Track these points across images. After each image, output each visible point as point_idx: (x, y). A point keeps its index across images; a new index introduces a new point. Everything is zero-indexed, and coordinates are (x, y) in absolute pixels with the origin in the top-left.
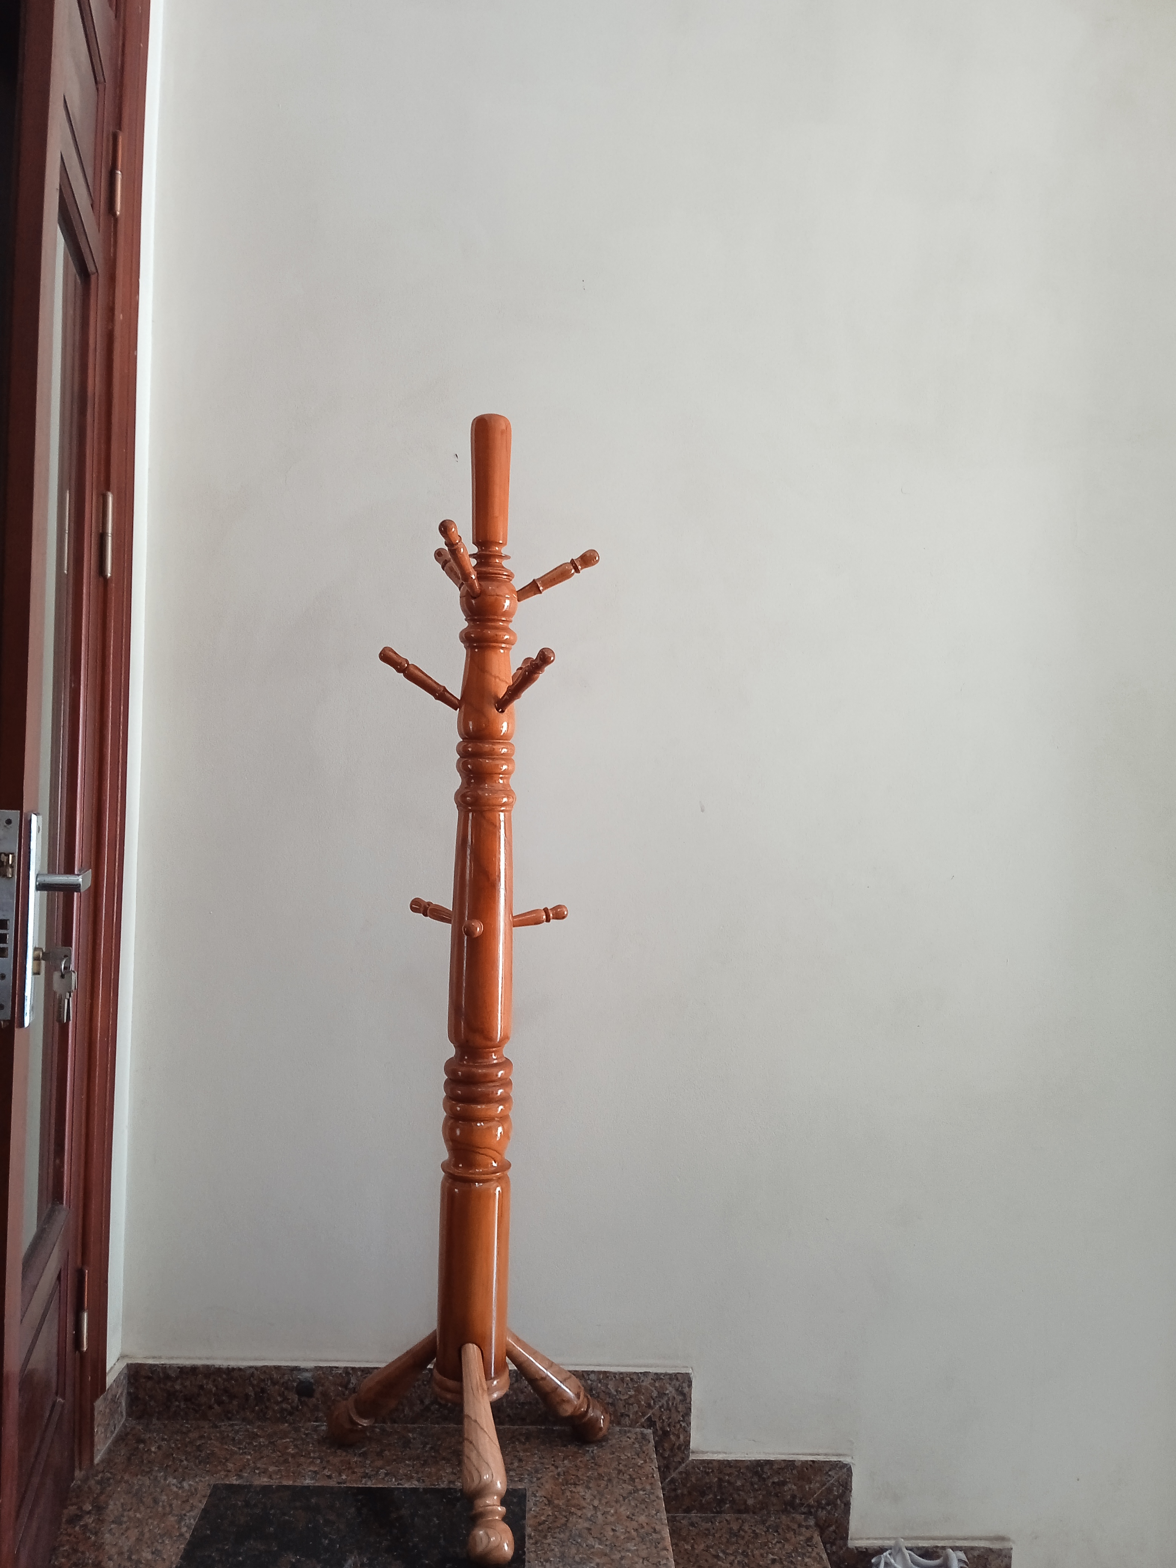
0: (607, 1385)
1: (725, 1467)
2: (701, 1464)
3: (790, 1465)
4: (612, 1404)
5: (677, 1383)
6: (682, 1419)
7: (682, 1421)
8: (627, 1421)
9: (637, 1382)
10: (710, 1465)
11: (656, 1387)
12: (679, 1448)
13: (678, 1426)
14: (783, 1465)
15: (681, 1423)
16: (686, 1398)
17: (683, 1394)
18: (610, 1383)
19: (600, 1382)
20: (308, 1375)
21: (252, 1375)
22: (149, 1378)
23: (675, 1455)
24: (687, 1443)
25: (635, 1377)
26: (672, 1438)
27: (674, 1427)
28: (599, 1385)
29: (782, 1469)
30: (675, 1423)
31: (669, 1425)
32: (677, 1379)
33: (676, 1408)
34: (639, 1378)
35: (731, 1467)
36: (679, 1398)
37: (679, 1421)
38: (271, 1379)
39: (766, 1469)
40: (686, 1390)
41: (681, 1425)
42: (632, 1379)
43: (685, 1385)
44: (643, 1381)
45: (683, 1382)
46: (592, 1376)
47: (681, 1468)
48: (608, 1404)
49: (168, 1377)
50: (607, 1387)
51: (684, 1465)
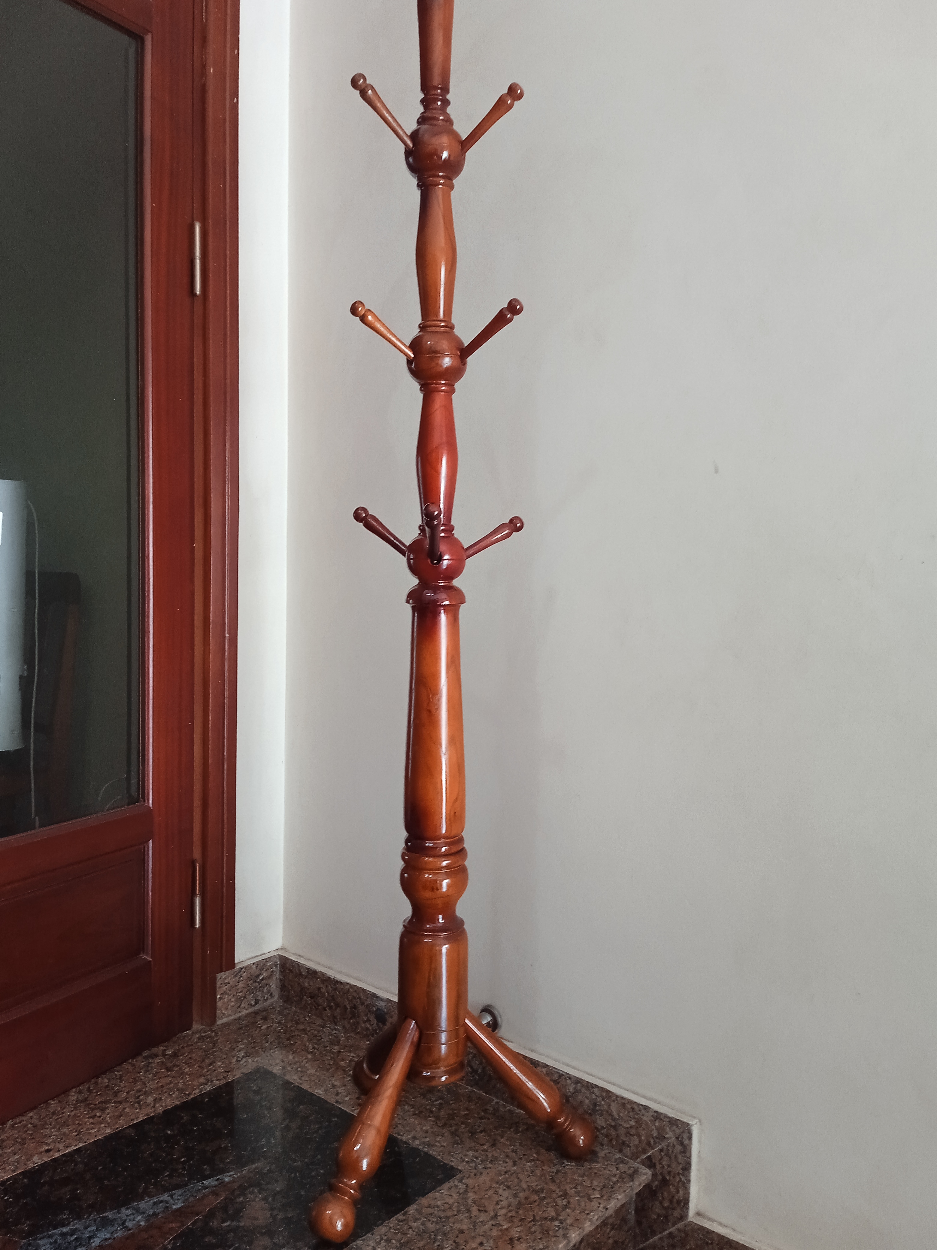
0: (610, 1105)
2: (699, 1229)
4: (615, 1128)
5: (678, 1131)
7: (682, 1174)
8: (627, 1150)
9: (638, 1114)
10: (710, 1237)
11: (656, 1126)
12: (678, 1202)
13: (677, 1178)
16: (686, 1150)
17: (682, 1143)
18: (613, 1104)
19: (603, 1099)
20: (382, 1004)
21: (348, 991)
22: (291, 971)
23: (674, 1209)
24: (686, 1201)
25: (636, 1107)
26: (672, 1189)
27: (674, 1177)
28: (603, 1103)
30: (675, 1174)
31: (669, 1173)
32: (677, 1126)
33: (676, 1158)
36: (679, 1148)
37: (679, 1174)
38: (360, 998)
40: (686, 1142)
41: (680, 1179)
42: (633, 1108)
43: (685, 1136)
45: (684, 1132)
46: (596, 1091)
47: (681, 1225)
49: (301, 974)
50: (610, 1108)
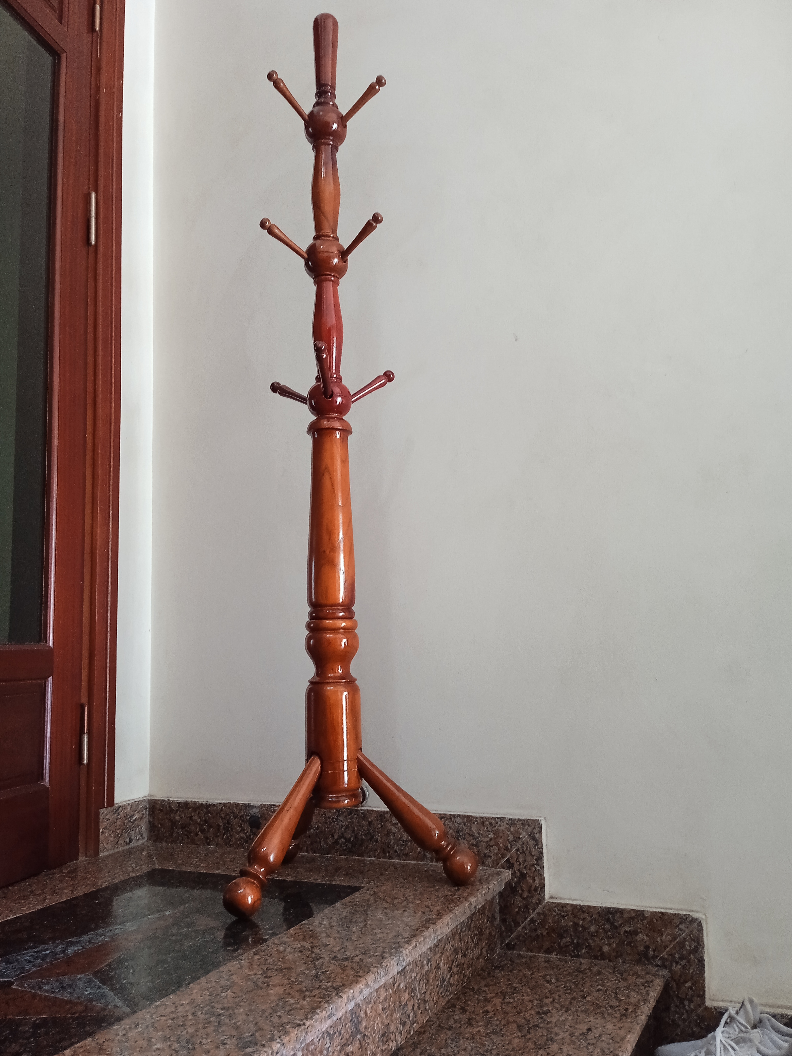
0: (471, 827)
1: (578, 912)
2: (555, 907)
3: (639, 915)
4: (476, 845)
5: (530, 829)
6: (536, 862)
7: (536, 864)
8: (489, 861)
9: (495, 827)
10: (565, 909)
11: (511, 832)
12: (536, 889)
13: (533, 869)
14: (633, 914)
15: (535, 866)
16: (537, 842)
17: (534, 839)
18: (473, 826)
19: (465, 825)
20: (256, 811)
21: (222, 809)
22: (161, 810)
23: (532, 897)
24: (542, 886)
25: (493, 821)
26: (529, 880)
27: (530, 869)
28: (464, 828)
29: (633, 918)
30: (530, 866)
31: (525, 868)
32: (529, 825)
33: (530, 852)
34: (497, 823)
35: (583, 912)
36: (532, 843)
37: (534, 865)
38: (233, 813)
39: (617, 916)
40: (537, 836)
41: (535, 868)
42: (491, 824)
43: (536, 831)
44: (500, 826)
45: (534, 828)
46: (458, 819)
47: (539, 909)
48: (473, 845)
49: (171, 810)
50: (471, 830)
51: (541, 906)
